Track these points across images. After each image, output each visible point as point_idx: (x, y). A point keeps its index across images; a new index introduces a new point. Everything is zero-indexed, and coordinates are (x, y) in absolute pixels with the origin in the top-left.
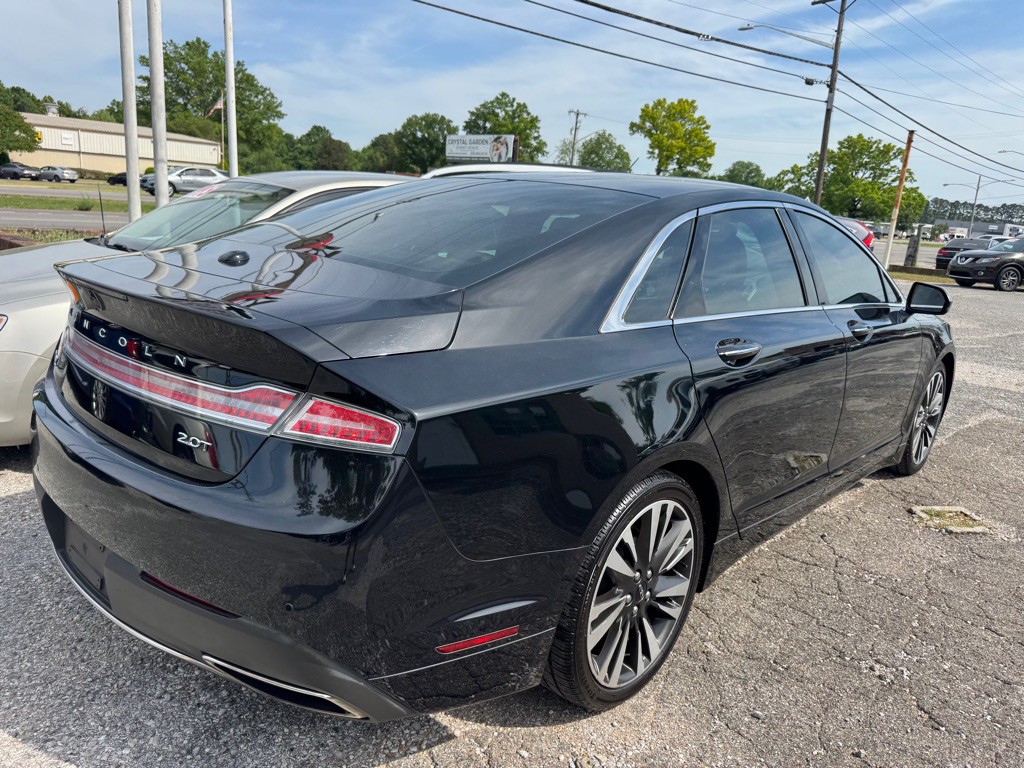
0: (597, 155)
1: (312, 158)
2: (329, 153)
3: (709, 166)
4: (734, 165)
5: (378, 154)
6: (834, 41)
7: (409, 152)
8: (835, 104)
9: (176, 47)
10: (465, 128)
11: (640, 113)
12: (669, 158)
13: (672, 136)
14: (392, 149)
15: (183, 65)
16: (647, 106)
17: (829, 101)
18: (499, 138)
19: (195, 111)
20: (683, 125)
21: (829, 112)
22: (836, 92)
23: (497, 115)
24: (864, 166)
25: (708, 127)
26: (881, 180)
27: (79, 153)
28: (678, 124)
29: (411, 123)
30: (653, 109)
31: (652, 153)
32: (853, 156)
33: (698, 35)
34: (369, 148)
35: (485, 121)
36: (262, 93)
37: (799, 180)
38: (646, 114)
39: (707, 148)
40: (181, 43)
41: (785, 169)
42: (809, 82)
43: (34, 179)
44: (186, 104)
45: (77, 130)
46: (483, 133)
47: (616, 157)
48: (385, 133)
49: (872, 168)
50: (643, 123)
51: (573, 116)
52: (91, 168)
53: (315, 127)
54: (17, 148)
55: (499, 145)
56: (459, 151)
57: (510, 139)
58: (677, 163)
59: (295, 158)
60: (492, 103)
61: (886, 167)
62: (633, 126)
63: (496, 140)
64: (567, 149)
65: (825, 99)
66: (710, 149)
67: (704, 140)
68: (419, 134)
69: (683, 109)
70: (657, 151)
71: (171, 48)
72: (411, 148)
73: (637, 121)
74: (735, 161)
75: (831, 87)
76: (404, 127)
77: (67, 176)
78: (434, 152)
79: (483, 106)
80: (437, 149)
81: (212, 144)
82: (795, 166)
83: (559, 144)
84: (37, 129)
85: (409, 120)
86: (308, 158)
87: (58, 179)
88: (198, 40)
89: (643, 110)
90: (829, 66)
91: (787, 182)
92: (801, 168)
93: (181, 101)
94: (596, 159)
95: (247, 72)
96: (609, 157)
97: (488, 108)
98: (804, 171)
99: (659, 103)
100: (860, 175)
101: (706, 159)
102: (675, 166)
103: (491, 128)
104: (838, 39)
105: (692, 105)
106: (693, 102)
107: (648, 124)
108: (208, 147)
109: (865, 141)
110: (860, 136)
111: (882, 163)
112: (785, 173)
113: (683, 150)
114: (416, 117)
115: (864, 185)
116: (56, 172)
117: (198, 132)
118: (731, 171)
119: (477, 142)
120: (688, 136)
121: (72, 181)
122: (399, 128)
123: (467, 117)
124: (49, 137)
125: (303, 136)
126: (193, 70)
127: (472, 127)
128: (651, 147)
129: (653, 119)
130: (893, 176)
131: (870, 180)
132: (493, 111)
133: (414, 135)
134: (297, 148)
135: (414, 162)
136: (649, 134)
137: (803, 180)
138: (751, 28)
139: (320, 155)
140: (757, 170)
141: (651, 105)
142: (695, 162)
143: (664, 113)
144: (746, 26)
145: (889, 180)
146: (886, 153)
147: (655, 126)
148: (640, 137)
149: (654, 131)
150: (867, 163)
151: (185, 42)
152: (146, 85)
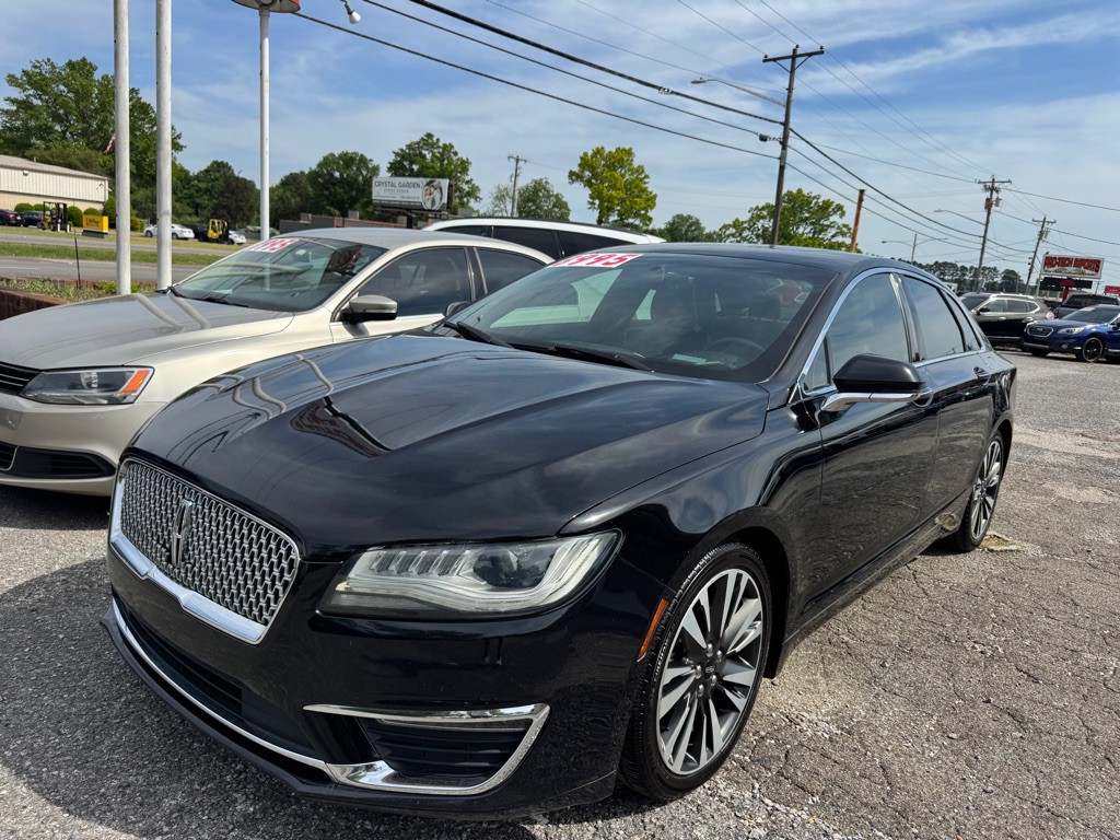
0: (534, 204)
1: (212, 197)
2: (233, 193)
3: (650, 219)
4: (674, 217)
5: (288, 194)
6: (786, 99)
7: (326, 193)
8: (787, 161)
9: (53, 67)
10: (390, 169)
11: (579, 161)
12: (610, 209)
13: (613, 187)
14: (306, 189)
15: (62, 88)
16: (586, 154)
17: (782, 158)
18: (432, 182)
19: (76, 141)
20: (623, 176)
21: (782, 168)
22: (789, 150)
23: (424, 157)
24: (804, 220)
25: (647, 177)
26: (821, 236)
28: (617, 174)
29: (328, 161)
30: (592, 157)
31: (593, 204)
32: (793, 211)
33: (659, 88)
34: (278, 187)
35: (411, 163)
37: (740, 235)
38: (585, 163)
39: (648, 200)
40: (60, 63)
41: (727, 223)
42: (763, 139)
44: (64, 132)
46: (410, 176)
47: (554, 206)
48: (297, 171)
49: (813, 224)
50: (583, 172)
51: (513, 162)
53: (215, 162)
55: (432, 189)
56: (387, 194)
57: (445, 183)
58: (619, 215)
59: (191, 196)
60: (417, 143)
61: (826, 223)
62: (571, 174)
63: (428, 184)
64: (500, 197)
65: (778, 155)
66: (651, 201)
67: (644, 190)
68: (337, 174)
69: (621, 159)
70: (597, 202)
71: (48, 67)
72: (328, 189)
73: (576, 169)
74: (675, 214)
75: (784, 144)
76: (319, 165)
78: (354, 193)
79: (409, 147)
80: (358, 190)
81: (98, 179)
82: (737, 220)
83: (494, 190)
85: (326, 159)
86: (206, 197)
88: (84, 60)
89: (582, 159)
90: (781, 123)
91: (729, 236)
92: (743, 223)
93: (58, 128)
94: (534, 208)
95: (143, 100)
96: (546, 206)
97: (414, 149)
98: (746, 225)
99: (598, 152)
100: (801, 230)
101: (647, 211)
102: (616, 218)
103: (418, 170)
104: (789, 97)
105: (629, 153)
106: (630, 149)
107: (587, 173)
108: (93, 182)
109: (804, 196)
110: (800, 191)
111: (821, 218)
112: (726, 227)
113: (623, 200)
114: (333, 155)
115: (805, 240)
117: (79, 164)
118: (672, 224)
119: (408, 185)
120: (629, 187)
122: (314, 167)
123: (392, 158)
125: (201, 172)
126: (75, 93)
127: (397, 169)
128: (591, 197)
129: (592, 168)
130: (833, 231)
131: (811, 235)
132: (420, 153)
133: (332, 175)
134: (194, 186)
135: (331, 204)
136: (589, 184)
137: (744, 235)
138: (704, 82)
139: (221, 194)
140: (697, 223)
141: (590, 153)
142: (637, 215)
143: (603, 162)
144: (698, 80)
145: (829, 235)
146: (826, 209)
147: (595, 176)
148: (579, 186)
149: (593, 181)
150: (807, 218)
151: (67, 61)
152: (14, 108)
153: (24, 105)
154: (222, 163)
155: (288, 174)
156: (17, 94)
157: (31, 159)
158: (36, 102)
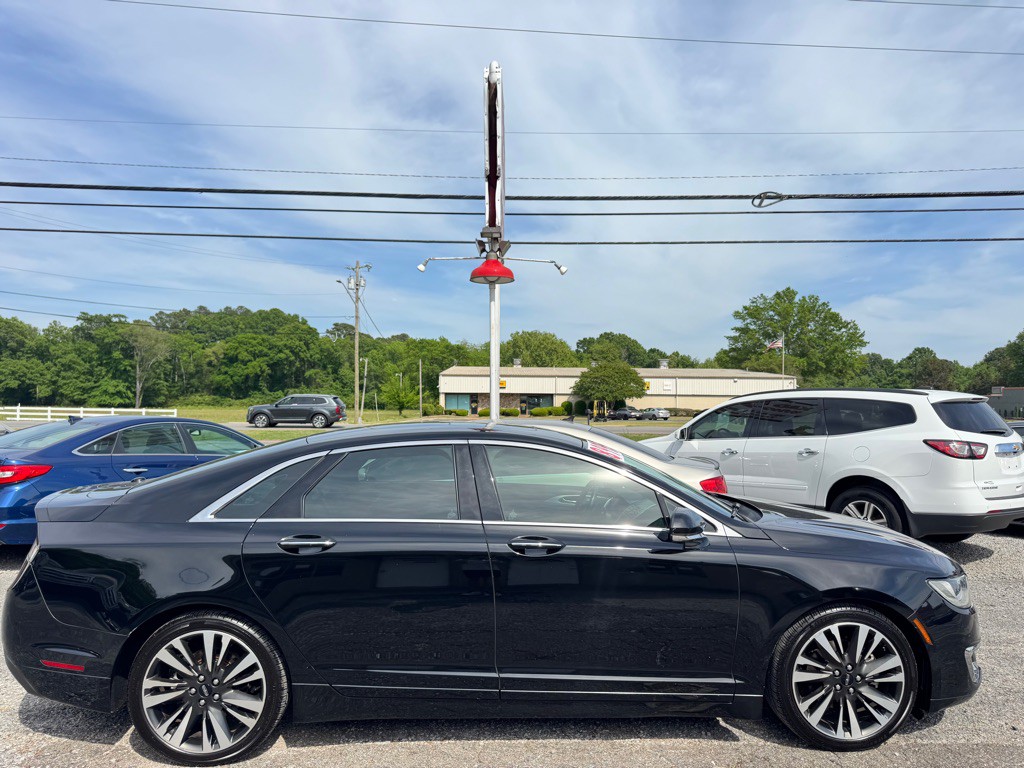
2: (930, 375)
5: (990, 370)
9: (765, 299)
14: (1007, 362)
15: (771, 313)
27: (675, 396)
34: (982, 364)
36: (845, 327)
40: (770, 295)
43: (639, 418)
45: (675, 378)
52: (683, 407)
53: (917, 349)
54: (630, 396)
59: (895, 382)
71: (761, 300)
77: (661, 415)
81: (788, 378)
84: (646, 380)
86: (908, 381)
87: (654, 417)
88: (788, 289)
93: (766, 343)
95: (832, 311)
108: (784, 381)
116: (654, 413)
121: (666, 419)
122: (1014, 340)
124: (655, 385)
125: (904, 360)
126: (779, 314)
134: (896, 373)
139: (921, 377)
151: (775, 293)
152: (737, 334)
153: (744, 331)
154: (923, 348)
155: (992, 349)
156: (739, 324)
157: (744, 369)
158: (752, 327)
